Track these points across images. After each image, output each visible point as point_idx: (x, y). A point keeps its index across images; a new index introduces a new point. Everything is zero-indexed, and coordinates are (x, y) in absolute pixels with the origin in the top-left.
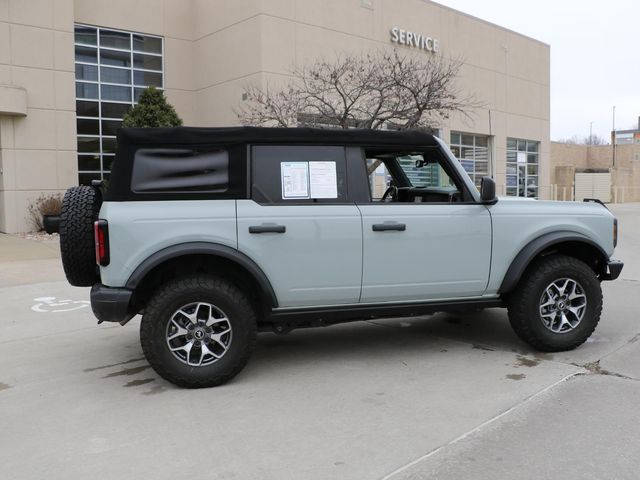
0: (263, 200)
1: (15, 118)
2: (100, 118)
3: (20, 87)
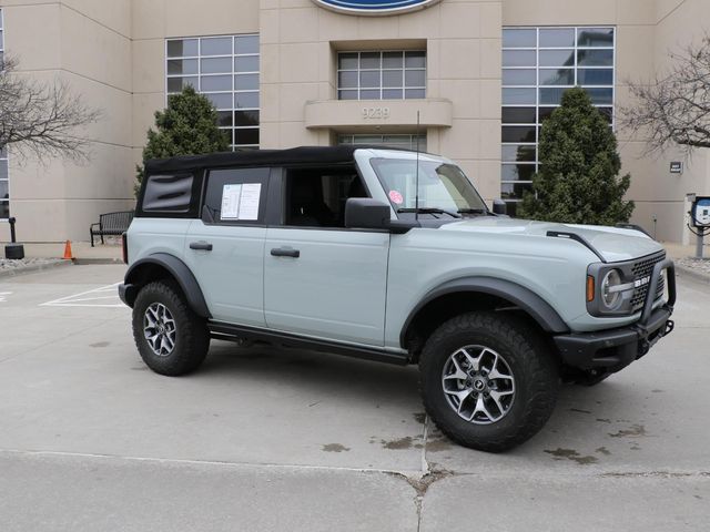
0: (208, 221)
1: (441, 129)
2: (537, 125)
3: (445, 100)
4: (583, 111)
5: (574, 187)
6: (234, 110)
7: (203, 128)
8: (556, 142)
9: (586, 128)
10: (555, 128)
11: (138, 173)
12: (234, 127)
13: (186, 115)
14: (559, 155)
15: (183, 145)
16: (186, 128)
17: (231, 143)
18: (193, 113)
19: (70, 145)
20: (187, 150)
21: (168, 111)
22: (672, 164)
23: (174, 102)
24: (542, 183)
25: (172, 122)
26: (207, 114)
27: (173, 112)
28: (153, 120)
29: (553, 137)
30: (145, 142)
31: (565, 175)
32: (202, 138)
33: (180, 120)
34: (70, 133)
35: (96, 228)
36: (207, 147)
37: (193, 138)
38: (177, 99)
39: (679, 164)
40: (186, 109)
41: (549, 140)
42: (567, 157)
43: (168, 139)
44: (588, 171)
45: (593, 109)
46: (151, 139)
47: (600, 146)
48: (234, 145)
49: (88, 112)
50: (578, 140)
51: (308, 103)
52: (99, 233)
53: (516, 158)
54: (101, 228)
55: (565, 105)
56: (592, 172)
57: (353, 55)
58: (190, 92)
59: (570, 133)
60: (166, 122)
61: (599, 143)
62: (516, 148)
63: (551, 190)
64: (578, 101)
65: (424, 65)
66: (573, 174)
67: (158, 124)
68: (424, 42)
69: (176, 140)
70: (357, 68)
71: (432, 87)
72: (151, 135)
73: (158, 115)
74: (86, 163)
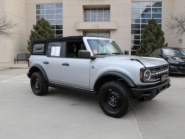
1: (114, 30)
2: (141, 29)
3: (115, 22)
4: (155, 25)
5: (152, 46)
6: (55, 25)
7: (47, 30)
8: (147, 34)
9: (156, 30)
10: (147, 30)
11: (28, 43)
12: (55, 30)
13: (42, 26)
14: (148, 37)
15: (41, 35)
16: (42, 30)
17: (55, 34)
18: (44, 26)
19: (8, 34)
20: (42, 36)
21: (37, 24)
22: (179, 40)
23: (38, 22)
24: (143, 45)
25: (38, 28)
26: (48, 26)
27: (38, 25)
28: (32, 27)
29: (146, 32)
30: (30, 34)
31: (150, 43)
32: (47, 33)
33: (40, 27)
34: (8, 30)
35: (16, 59)
36: (48, 35)
37: (44, 32)
38: (39, 21)
39: (181, 40)
40: (42, 24)
41: (145, 33)
42: (151, 38)
43: (37, 33)
44: (156, 42)
45: (158, 24)
46: (32, 33)
47: (160, 35)
48: (55, 35)
49: (14, 24)
50: (153, 33)
51: (77, 23)
52: (17, 60)
53: (134, 38)
54: (18, 58)
55: (149, 23)
56: (158, 42)
57: (89, 9)
58: (43, 19)
59: (151, 31)
60: (36, 28)
61: (159, 34)
62: (134, 36)
63: (146, 47)
64: (153, 22)
65: (110, 12)
66: (152, 43)
67: (34, 29)
68: (109, 6)
69: (39, 33)
70: (90, 13)
71: (112, 18)
72: (32, 32)
73: (34, 26)
74: (13, 39)
